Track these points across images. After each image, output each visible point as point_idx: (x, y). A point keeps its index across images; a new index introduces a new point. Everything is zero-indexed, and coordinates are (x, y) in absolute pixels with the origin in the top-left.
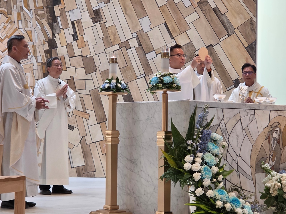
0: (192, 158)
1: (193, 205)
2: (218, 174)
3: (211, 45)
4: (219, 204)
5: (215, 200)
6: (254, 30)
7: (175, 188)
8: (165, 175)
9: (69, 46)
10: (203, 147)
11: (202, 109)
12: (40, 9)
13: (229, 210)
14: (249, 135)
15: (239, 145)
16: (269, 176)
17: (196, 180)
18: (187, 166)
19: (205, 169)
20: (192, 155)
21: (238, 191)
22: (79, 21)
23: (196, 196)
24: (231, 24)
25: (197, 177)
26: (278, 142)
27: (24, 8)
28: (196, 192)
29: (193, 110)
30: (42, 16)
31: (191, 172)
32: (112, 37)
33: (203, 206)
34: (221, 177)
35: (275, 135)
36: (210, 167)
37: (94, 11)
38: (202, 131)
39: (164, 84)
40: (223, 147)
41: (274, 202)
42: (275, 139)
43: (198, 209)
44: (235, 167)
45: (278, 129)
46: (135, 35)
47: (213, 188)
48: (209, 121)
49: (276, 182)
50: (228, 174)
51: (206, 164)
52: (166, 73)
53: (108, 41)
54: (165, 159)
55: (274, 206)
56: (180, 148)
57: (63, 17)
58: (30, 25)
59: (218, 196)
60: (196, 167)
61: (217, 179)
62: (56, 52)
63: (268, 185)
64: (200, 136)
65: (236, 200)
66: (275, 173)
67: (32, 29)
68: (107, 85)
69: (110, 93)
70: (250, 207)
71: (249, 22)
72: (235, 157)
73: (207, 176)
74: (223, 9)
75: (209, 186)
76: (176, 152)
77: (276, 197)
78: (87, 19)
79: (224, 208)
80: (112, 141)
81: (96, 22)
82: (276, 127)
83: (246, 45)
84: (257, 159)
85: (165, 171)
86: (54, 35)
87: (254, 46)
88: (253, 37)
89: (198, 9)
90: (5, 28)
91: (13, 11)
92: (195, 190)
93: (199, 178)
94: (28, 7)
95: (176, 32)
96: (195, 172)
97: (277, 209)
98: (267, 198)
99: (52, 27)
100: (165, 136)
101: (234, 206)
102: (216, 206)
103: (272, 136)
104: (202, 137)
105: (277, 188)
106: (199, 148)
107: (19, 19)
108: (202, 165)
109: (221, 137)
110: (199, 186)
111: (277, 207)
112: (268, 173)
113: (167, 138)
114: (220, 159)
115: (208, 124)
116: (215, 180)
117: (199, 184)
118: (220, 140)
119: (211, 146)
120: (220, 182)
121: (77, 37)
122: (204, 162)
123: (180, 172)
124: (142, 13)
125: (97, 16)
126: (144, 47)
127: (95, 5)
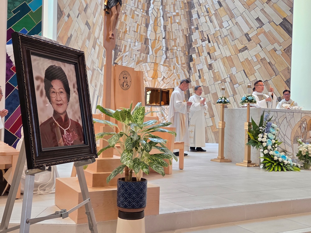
0: (262, 135)
1: (262, 158)
2: (275, 144)
3: (267, 80)
4: (276, 158)
5: (274, 156)
6: (289, 72)
7: (253, 149)
8: (249, 143)
9: (197, 81)
10: (267, 130)
11: (267, 112)
12: (184, 64)
13: (281, 161)
14: (290, 125)
15: (285, 130)
16: (301, 145)
17: (264, 146)
18: (260, 139)
19: (269, 140)
20: (262, 134)
21: (284, 152)
22: (202, 70)
23: (264, 154)
24: (277, 70)
25: (265, 144)
26: (305, 129)
27: (176, 64)
28: (264, 152)
29: (262, 113)
30: (184, 67)
31: (262, 142)
32: (218, 77)
33: (267, 159)
34: (276, 145)
35: (304, 125)
36: (271, 140)
37: (209, 64)
38: (267, 123)
39: (248, 100)
40: (277, 130)
41: (303, 158)
42: (304, 127)
43: (265, 160)
44: (283, 141)
45: (305, 122)
46: (229, 76)
47: (272, 150)
48: (270, 118)
49: (305, 149)
50: (280, 144)
51: (269, 138)
52: (250, 95)
53: (215, 79)
54: (248, 135)
55: (304, 160)
56: (256, 130)
57: (194, 68)
58: (179, 71)
59: (275, 154)
60: (264, 140)
61: (274, 146)
62: (191, 84)
63: (301, 150)
64: (266, 125)
65: (284, 157)
66: (304, 144)
67: (180, 73)
68: (220, 101)
69: (222, 104)
70: (291, 160)
71: (287, 68)
72: (283, 135)
73: (270, 144)
74: (273, 63)
75: (271, 149)
76: (254, 132)
77: (305, 156)
78: (205, 68)
79: (278, 160)
80: (222, 126)
81: (210, 70)
82: (305, 121)
83: (285, 80)
84: (294, 137)
85: (248, 141)
86: (190, 76)
87: (289, 81)
88: (289, 76)
89: (261, 63)
90: (167, 73)
91: (171, 65)
92: (264, 151)
93: (266, 145)
94: (178, 63)
95: (249, 74)
96: (263, 142)
97: (305, 161)
98: (300, 156)
99: (189, 72)
100: (249, 124)
101: (283, 160)
102: (274, 159)
103: (302, 126)
104: (267, 126)
105: (305, 151)
106: (265, 131)
107: (174, 69)
108: (267, 139)
109: (276, 125)
110: (266, 149)
111: (305, 160)
112: (301, 144)
113: (249, 125)
114: (276, 136)
115: (270, 120)
116: (273, 146)
117: (266, 148)
118: (276, 127)
119: (271, 130)
120: (276, 147)
121: (201, 77)
122: (268, 138)
123: (256, 142)
124: (232, 65)
125: (210, 67)
126: (233, 82)
127: (209, 61)
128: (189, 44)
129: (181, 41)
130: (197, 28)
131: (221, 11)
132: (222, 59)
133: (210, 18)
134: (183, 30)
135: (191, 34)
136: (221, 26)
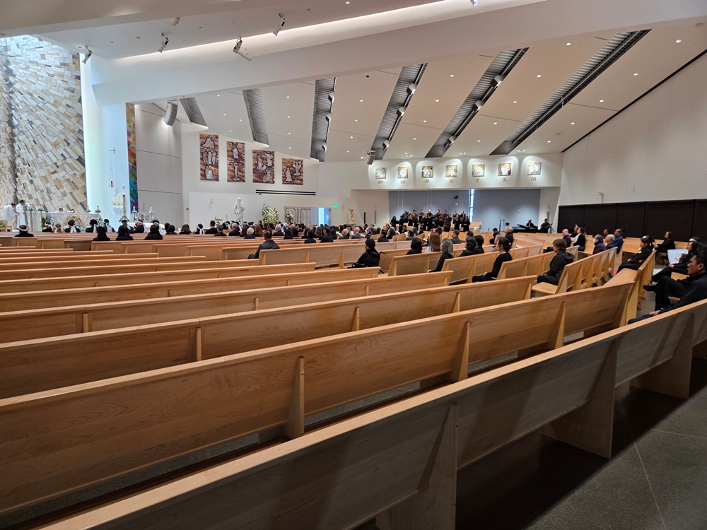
12: (11, 179)
22: (25, 183)
24: (77, 186)
30: (11, 181)
46: (46, 188)
57: (19, 182)
71: (84, 186)
74: (75, 182)
88: (85, 190)
89: (67, 181)
94: (6, 179)
99: (15, 185)
121: (25, 188)
125: (31, 182)
126: (49, 192)
127: (31, 178)
128: (14, 167)
129: (8, 165)
130: (19, 156)
131: (36, 147)
132: (40, 177)
133: (28, 150)
134: (8, 157)
135: (15, 159)
136: (37, 157)
